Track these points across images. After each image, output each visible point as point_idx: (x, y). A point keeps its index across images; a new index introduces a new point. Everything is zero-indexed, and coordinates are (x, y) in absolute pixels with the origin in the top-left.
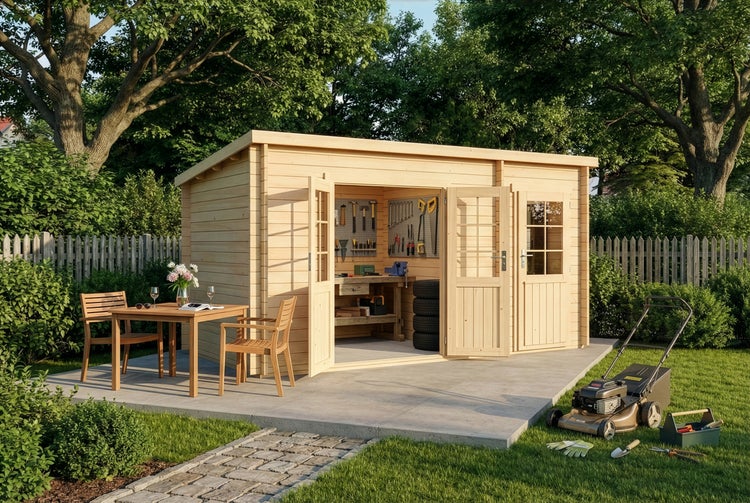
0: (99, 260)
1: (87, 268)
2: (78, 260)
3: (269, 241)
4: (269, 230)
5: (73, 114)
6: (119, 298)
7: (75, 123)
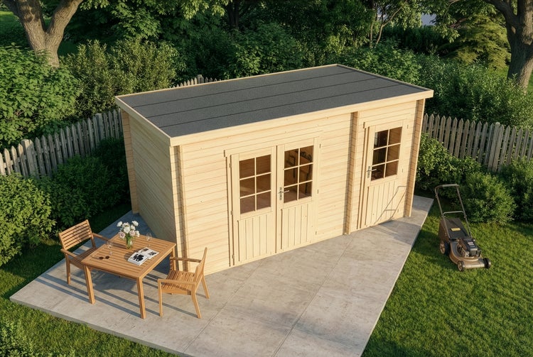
0: (67, 145)
1: (59, 154)
2: (52, 150)
3: (187, 202)
4: (186, 196)
5: (30, 9)
6: (85, 226)
7: (33, 16)
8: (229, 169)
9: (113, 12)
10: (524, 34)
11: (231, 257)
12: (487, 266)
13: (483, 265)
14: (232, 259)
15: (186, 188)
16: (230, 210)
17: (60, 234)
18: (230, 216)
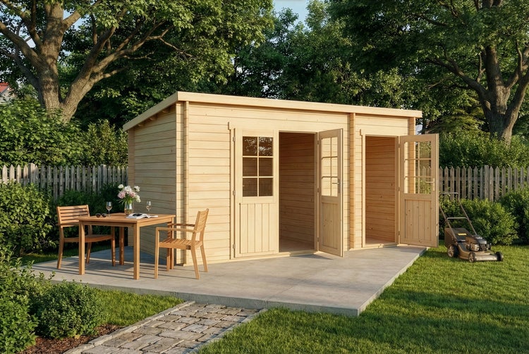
0: (70, 183)
1: (61, 189)
2: (55, 183)
3: (190, 170)
4: (190, 162)
5: (51, 80)
6: (84, 210)
7: (53, 87)
8: (232, 143)
9: (123, 103)
10: (498, 104)
11: (232, 247)
12: (499, 259)
13: (495, 259)
14: (232, 250)
15: (190, 153)
16: (232, 190)
17: (59, 208)
18: (232, 196)
